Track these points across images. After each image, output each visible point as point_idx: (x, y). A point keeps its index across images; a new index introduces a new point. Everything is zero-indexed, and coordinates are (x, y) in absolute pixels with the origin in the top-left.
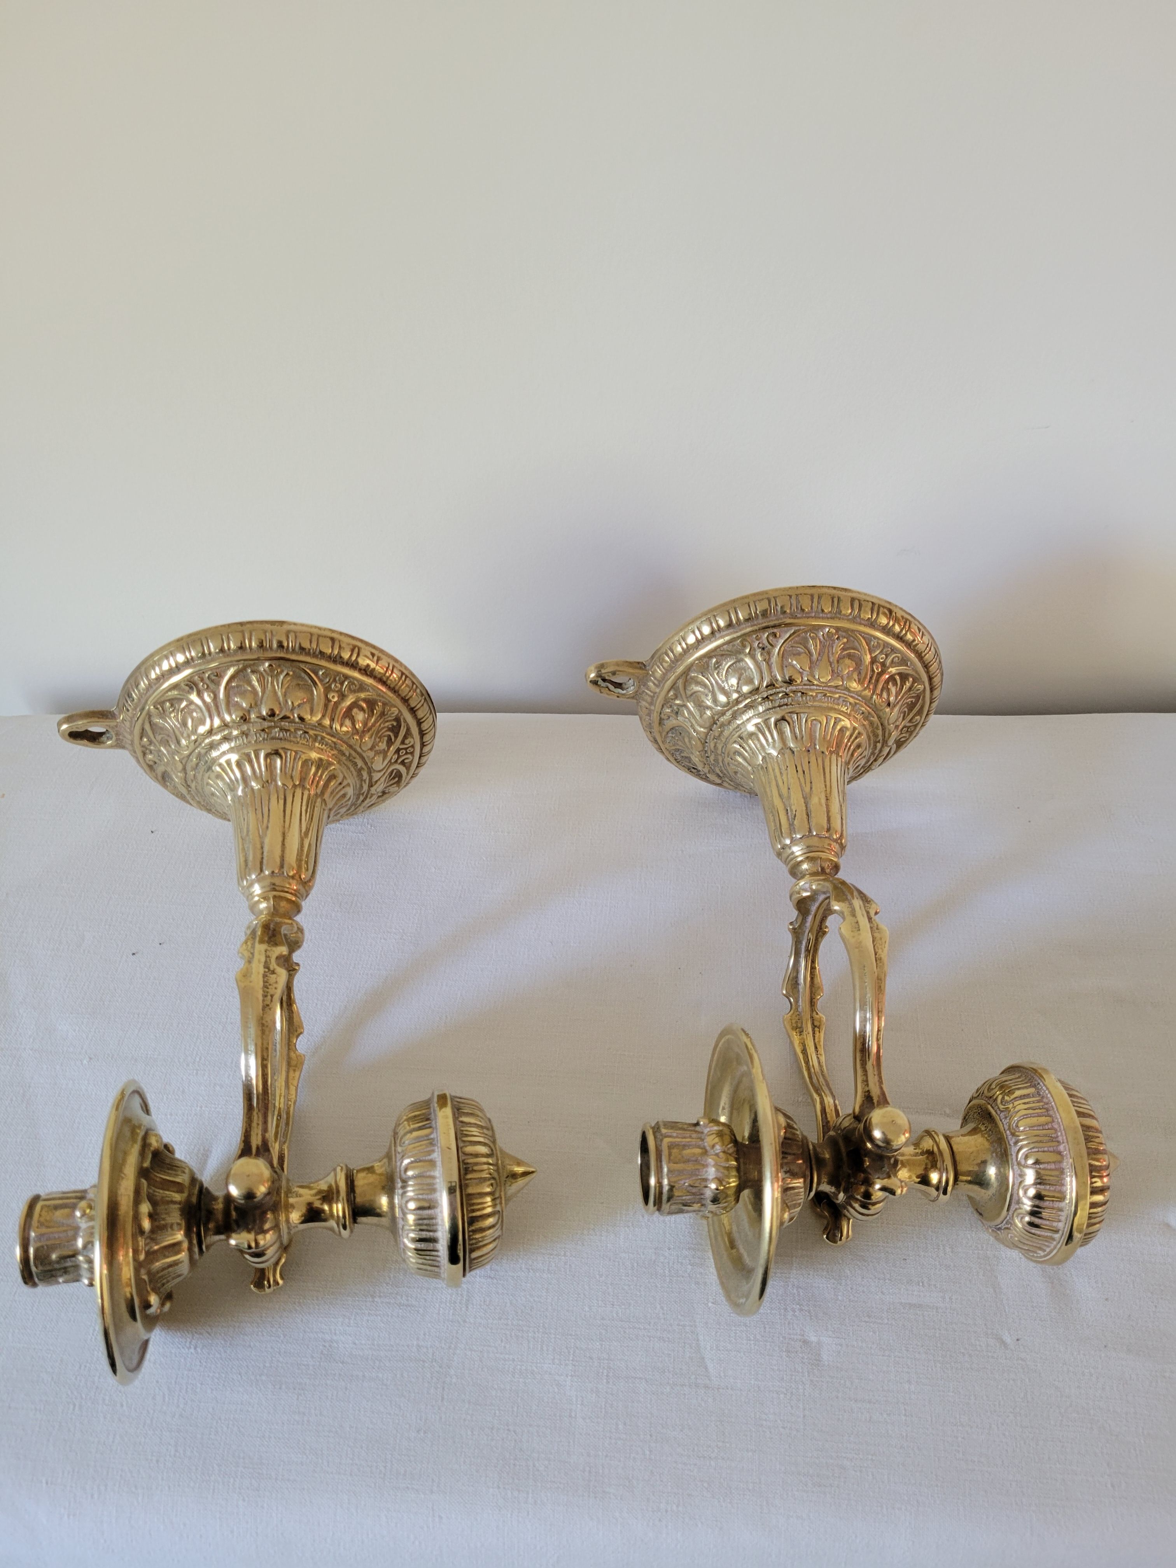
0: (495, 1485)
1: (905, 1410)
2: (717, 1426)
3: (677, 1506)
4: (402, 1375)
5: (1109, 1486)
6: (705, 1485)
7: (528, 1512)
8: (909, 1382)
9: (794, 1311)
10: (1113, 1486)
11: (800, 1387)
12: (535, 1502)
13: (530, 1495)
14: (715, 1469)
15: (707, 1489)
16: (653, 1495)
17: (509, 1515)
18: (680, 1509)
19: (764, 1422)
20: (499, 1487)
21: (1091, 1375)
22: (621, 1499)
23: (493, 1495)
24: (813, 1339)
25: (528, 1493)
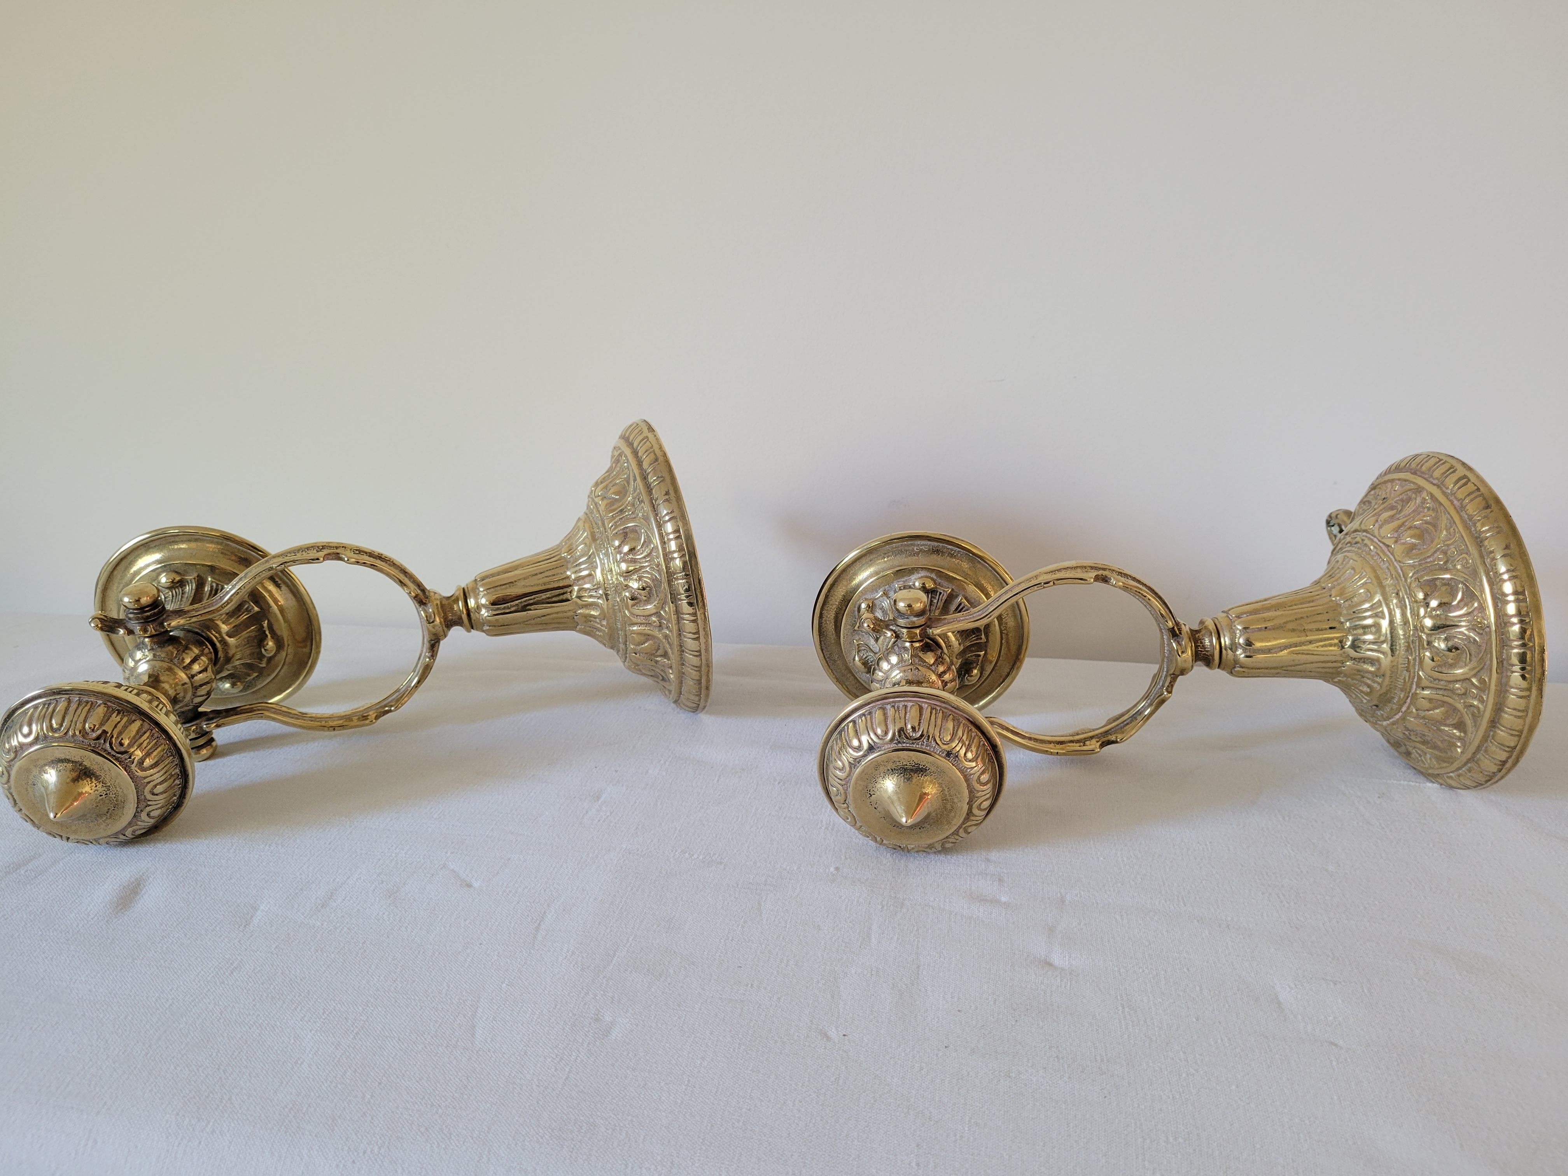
0: (175, 1112)
1: (689, 1081)
2: (461, 1081)
3: (380, 1148)
4: (126, 1018)
5: (913, 1164)
6: (422, 1129)
7: (200, 1143)
8: (703, 1059)
9: (596, 995)
10: (918, 1165)
11: (574, 1054)
12: (213, 1132)
13: (211, 1124)
14: (440, 1116)
15: (422, 1133)
16: (356, 1134)
17: (177, 1143)
18: (383, 1150)
19: (518, 1080)
20: (178, 1114)
21: (921, 1069)
22: (316, 1136)
23: (167, 1122)
24: (608, 1018)
25: (209, 1122)
